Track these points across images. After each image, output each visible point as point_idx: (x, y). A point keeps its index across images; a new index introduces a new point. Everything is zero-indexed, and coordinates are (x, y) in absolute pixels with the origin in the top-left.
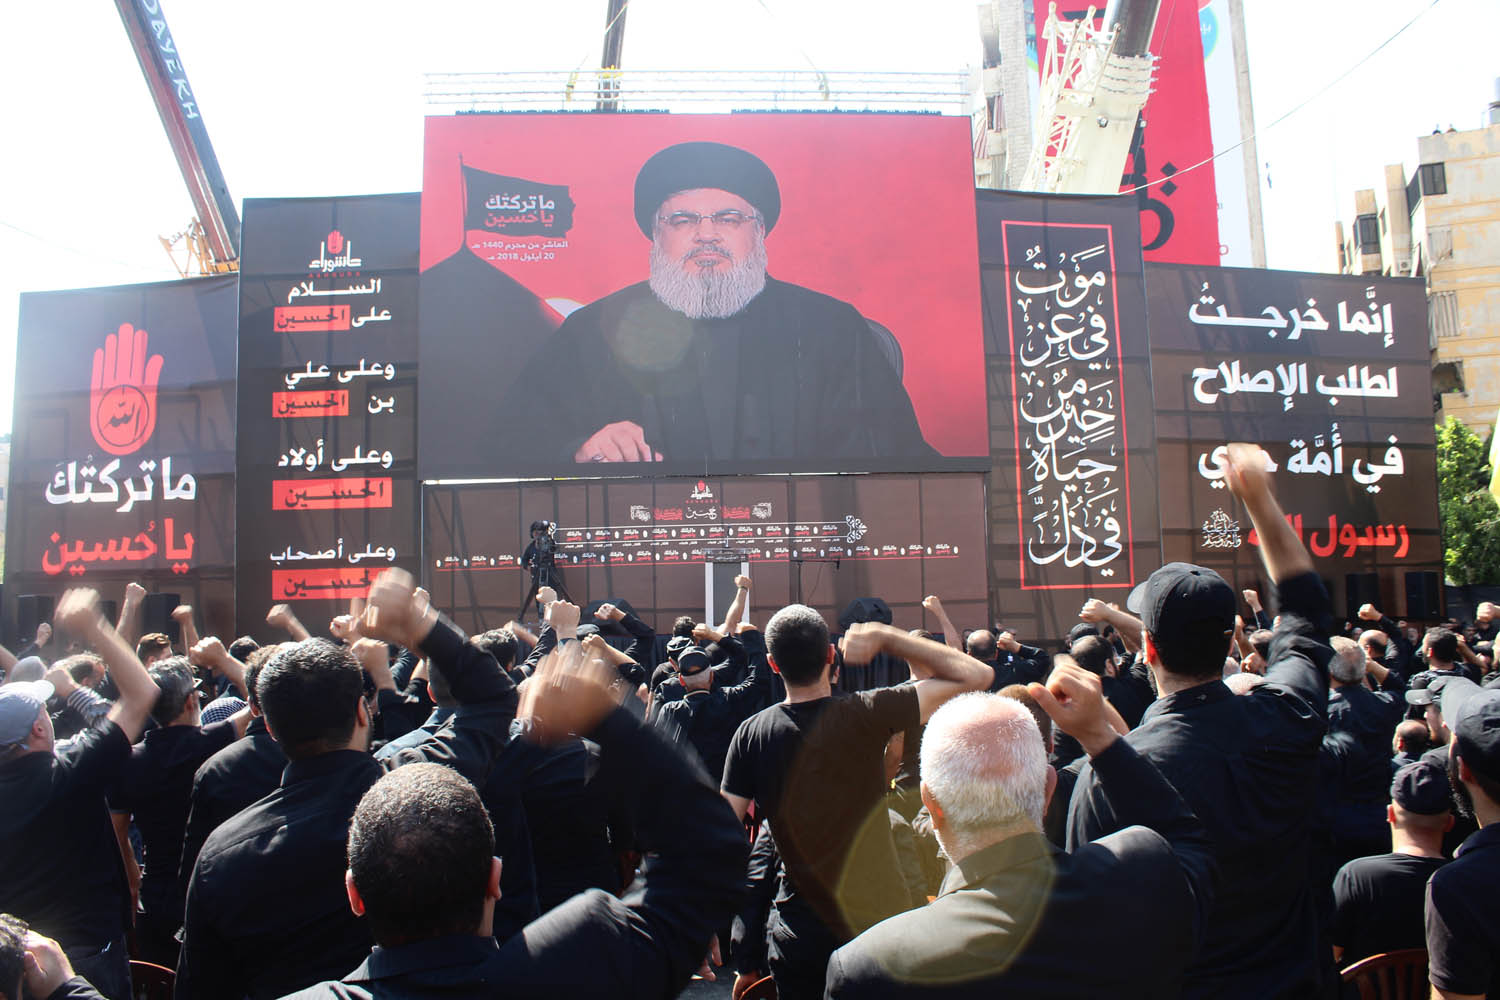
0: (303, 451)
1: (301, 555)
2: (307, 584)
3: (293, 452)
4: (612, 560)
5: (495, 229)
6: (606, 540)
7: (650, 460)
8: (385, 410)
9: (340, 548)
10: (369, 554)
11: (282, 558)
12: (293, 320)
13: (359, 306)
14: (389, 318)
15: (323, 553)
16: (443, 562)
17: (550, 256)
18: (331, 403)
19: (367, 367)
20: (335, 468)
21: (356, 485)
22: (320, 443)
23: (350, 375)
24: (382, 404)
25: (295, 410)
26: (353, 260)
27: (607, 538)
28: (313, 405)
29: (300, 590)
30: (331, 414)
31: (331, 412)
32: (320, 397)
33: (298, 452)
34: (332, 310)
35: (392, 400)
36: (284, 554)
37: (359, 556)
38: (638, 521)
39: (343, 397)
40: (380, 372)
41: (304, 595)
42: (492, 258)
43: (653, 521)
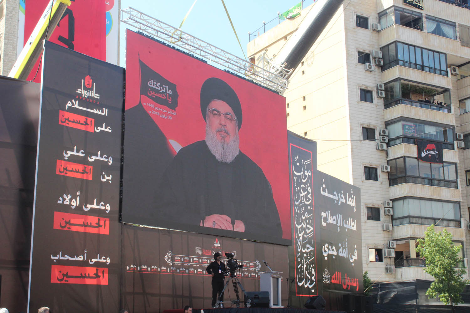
0: (70, 197)
1: (67, 257)
2: (69, 275)
3: (65, 196)
4: (191, 272)
5: (151, 97)
6: (188, 262)
7: (202, 226)
8: (108, 180)
9: (85, 255)
10: (98, 260)
11: (57, 258)
12: (68, 119)
13: (99, 121)
14: (110, 131)
15: (77, 257)
16: (130, 268)
17: (170, 118)
18: (84, 172)
19: (101, 156)
20: (85, 210)
21: (93, 220)
22: (78, 193)
23: (94, 158)
24: (107, 178)
25: (67, 172)
26: (96, 95)
27: (189, 261)
28: (76, 171)
29: (65, 278)
30: (85, 178)
31: (85, 177)
32: (80, 167)
33: (68, 197)
34: (86, 119)
35: (111, 176)
36: (58, 256)
37: (94, 260)
38: (198, 255)
39: (90, 169)
40: (106, 160)
41: (67, 281)
42: (150, 112)
43: (203, 255)
